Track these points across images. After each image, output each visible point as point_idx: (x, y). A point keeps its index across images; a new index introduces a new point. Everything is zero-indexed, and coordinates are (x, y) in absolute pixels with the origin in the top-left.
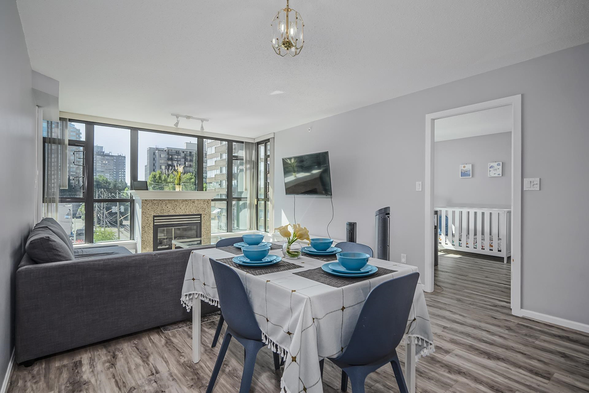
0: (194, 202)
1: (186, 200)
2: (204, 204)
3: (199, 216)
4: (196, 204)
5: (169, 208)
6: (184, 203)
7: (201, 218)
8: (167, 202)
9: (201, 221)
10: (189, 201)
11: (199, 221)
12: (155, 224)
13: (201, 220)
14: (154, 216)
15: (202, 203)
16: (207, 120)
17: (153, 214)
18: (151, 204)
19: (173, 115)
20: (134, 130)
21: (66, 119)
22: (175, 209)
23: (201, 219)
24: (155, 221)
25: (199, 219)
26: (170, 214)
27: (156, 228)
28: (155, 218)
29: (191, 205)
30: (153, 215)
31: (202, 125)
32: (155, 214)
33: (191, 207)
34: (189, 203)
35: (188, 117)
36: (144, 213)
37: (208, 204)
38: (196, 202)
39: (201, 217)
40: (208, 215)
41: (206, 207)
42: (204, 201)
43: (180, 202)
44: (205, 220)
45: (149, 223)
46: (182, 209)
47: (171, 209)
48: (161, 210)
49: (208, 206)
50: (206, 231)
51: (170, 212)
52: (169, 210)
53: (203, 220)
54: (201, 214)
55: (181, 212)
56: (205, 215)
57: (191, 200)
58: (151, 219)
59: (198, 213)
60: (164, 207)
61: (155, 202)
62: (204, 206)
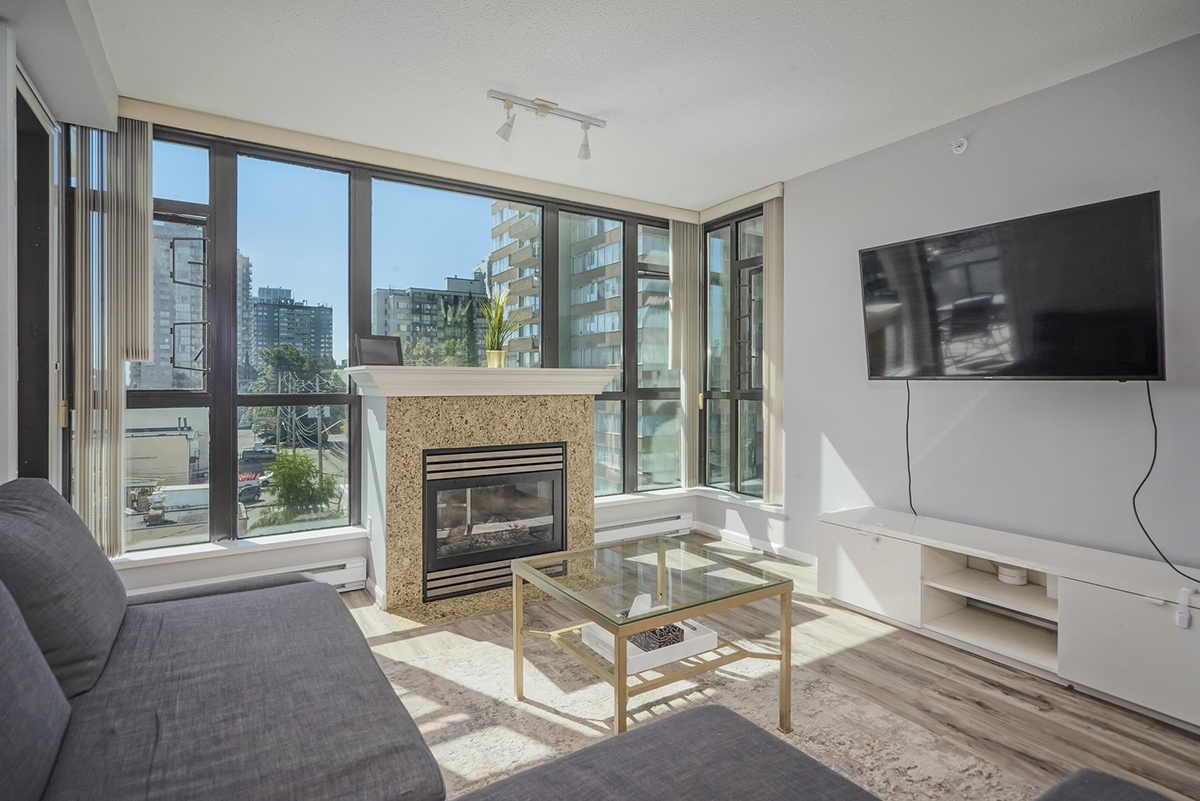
0: (544, 404)
1: (522, 397)
2: (574, 410)
3: (560, 450)
4: (550, 412)
5: (471, 423)
6: (514, 406)
7: (564, 454)
8: (465, 403)
9: (565, 466)
10: (531, 400)
11: (560, 466)
12: (429, 477)
13: (564, 462)
14: (427, 453)
15: (568, 407)
16: (600, 124)
17: (422, 445)
18: (414, 412)
19: (494, 95)
20: (361, 174)
21: (143, 124)
22: (490, 428)
23: (565, 458)
24: (429, 468)
25: (560, 458)
26: (475, 444)
27: (431, 489)
28: (429, 459)
29: (538, 413)
30: (422, 447)
32: (428, 446)
33: (536, 420)
34: (532, 408)
35: (543, 107)
36: (394, 443)
37: (586, 409)
38: (551, 404)
39: (565, 450)
40: (585, 445)
41: (581, 420)
42: (575, 398)
43: (504, 405)
44: (578, 461)
45: (409, 476)
46: (509, 426)
47: (478, 427)
48: (447, 431)
49: (585, 417)
50: (580, 497)
51: (473, 438)
52: (472, 429)
53: (570, 461)
54: (566, 443)
55: (508, 437)
56: (575, 447)
57: (534, 397)
58: (416, 461)
59: (557, 441)
60: (457, 422)
61: (429, 404)
62: (574, 417)
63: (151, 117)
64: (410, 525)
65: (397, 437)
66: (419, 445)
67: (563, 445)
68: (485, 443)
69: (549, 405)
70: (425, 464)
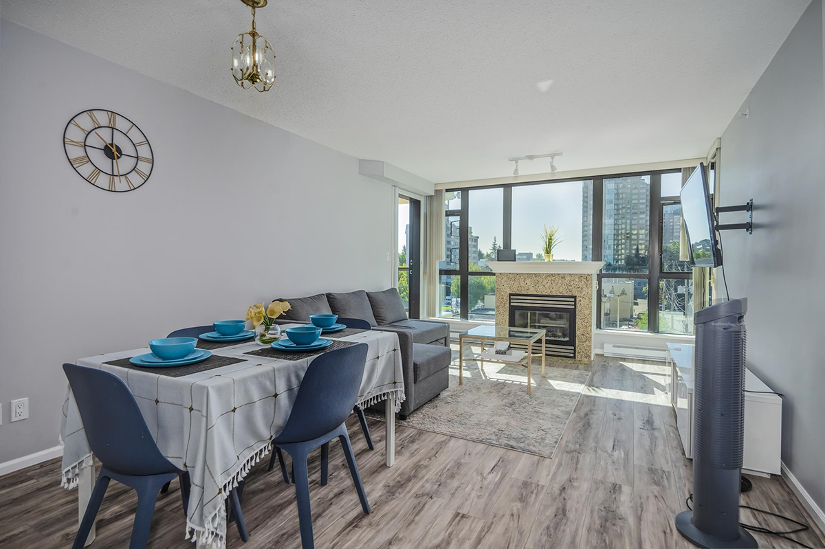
0: (563, 278)
1: (552, 274)
2: (581, 281)
3: (573, 300)
4: (567, 281)
5: (528, 284)
6: (548, 278)
7: (575, 301)
8: (526, 276)
9: (575, 307)
11: (573, 307)
12: (512, 304)
13: (575, 305)
14: (510, 295)
15: (577, 280)
17: (509, 292)
18: (505, 278)
19: (511, 160)
21: (441, 190)
22: (537, 287)
23: (575, 303)
24: (512, 301)
25: (573, 303)
26: (530, 293)
27: (512, 310)
28: (512, 297)
29: (560, 281)
30: (508, 292)
31: (551, 163)
32: (511, 292)
33: (559, 285)
34: (557, 279)
35: (531, 157)
36: (498, 290)
37: (587, 281)
38: (568, 278)
40: (586, 298)
41: (585, 286)
42: (581, 276)
43: (543, 277)
44: (582, 306)
45: (503, 303)
46: (546, 287)
47: (531, 286)
48: (519, 287)
49: (587, 285)
50: (583, 323)
51: (530, 290)
52: (529, 287)
53: (578, 305)
55: (545, 291)
56: (581, 299)
57: (559, 274)
58: (506, 297)
59: (570, 295)
60: (522, 284)
61: (511, 276)
62: (580, 284)
63: (444, 188)
65: (499, 288)
67: (575, 297)
68: (534, 292)
69: (566, 278)
70: (510, 299)
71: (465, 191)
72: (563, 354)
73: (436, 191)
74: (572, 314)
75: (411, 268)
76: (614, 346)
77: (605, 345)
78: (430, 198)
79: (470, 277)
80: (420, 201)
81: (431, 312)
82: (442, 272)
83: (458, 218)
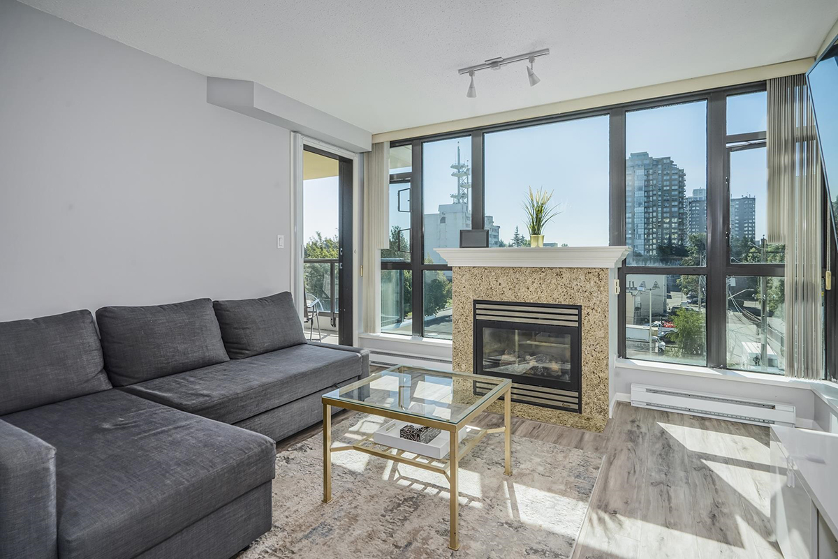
0: (559, 275)
1: (541, 269)
2: (589, 281)
3: (576, 312)
4: (565, 280)
5: (503, 285)
6: (535, 275)
7: (580, 315)
8: (499, 272)
9: (580, 325)
10: (549, 271)
11: (576, 324)
12: (478, 317)
13: (580, 321)
14: (476, 302)
15: (583, 278)
17: (473, 297)
18: (468, 276)
19: (462, 71)
21: (383, 143)
22: (516, 289)
23: (580, 318)
24: (478, 312)
25: (576, 318)
26: (505, 299)
27: (479, 327)
28: (478, 306)
29: (554, 281)
30: (473, 299)
32: (476, 298)
33: (553, 286)
34: (549, 276)
35: (494, 63)
36: (457, 294)
37: (600, 280)
38: (566, 275)
39: (579, 312)
40: (599, 310)
41: (595, 288)
42: (588, 271)
43: (527, 274)
44: (592, 322)
45: (465, 315)
46: (530, 289)
47: (508, 288)
48: (488, 289)
49: (599, 287)
50: (594, 353)
51: (504, 295)
52: (504, 289)
53: (584, 322)
54: (581, 306)
55: (530, 297)
56: (590, 311)
57: (552, 269)
58: (470, 306)
59: (571, 304)
60: (493, 284)
61: (476, 272)
62: (588, 286)
63: (387, 141)
64: (465, 344)
65: (458, 290)
66: (471, 297)
67: (579, 308)
68: (513, 299)
69: (564, 275)
70: (475, 309)
71: (417, 143)
72: (560, 404)
73: (374, 145)
74: (575, 336)
75: (341, 259)
76: (648, 391)
77: (633, 388)
78: (365, 154)
79: (426, 273)
80: (352, 160)
81: (369, 327)
82: (384, 266)
83: (408, 185)
